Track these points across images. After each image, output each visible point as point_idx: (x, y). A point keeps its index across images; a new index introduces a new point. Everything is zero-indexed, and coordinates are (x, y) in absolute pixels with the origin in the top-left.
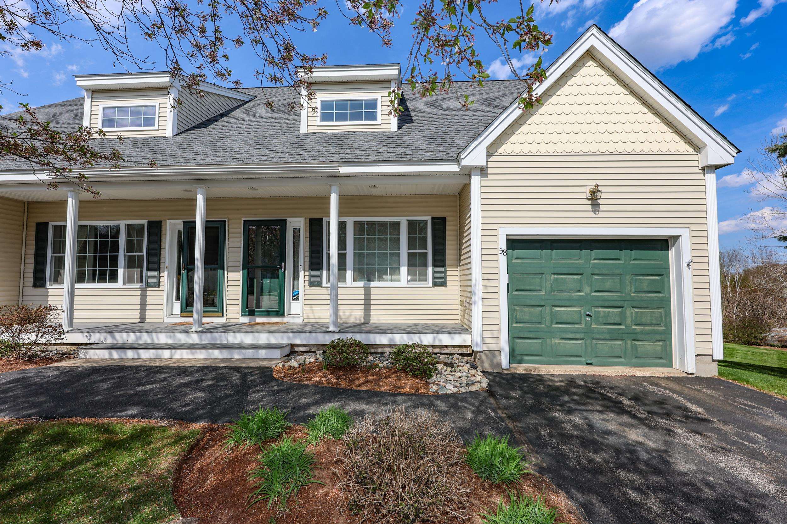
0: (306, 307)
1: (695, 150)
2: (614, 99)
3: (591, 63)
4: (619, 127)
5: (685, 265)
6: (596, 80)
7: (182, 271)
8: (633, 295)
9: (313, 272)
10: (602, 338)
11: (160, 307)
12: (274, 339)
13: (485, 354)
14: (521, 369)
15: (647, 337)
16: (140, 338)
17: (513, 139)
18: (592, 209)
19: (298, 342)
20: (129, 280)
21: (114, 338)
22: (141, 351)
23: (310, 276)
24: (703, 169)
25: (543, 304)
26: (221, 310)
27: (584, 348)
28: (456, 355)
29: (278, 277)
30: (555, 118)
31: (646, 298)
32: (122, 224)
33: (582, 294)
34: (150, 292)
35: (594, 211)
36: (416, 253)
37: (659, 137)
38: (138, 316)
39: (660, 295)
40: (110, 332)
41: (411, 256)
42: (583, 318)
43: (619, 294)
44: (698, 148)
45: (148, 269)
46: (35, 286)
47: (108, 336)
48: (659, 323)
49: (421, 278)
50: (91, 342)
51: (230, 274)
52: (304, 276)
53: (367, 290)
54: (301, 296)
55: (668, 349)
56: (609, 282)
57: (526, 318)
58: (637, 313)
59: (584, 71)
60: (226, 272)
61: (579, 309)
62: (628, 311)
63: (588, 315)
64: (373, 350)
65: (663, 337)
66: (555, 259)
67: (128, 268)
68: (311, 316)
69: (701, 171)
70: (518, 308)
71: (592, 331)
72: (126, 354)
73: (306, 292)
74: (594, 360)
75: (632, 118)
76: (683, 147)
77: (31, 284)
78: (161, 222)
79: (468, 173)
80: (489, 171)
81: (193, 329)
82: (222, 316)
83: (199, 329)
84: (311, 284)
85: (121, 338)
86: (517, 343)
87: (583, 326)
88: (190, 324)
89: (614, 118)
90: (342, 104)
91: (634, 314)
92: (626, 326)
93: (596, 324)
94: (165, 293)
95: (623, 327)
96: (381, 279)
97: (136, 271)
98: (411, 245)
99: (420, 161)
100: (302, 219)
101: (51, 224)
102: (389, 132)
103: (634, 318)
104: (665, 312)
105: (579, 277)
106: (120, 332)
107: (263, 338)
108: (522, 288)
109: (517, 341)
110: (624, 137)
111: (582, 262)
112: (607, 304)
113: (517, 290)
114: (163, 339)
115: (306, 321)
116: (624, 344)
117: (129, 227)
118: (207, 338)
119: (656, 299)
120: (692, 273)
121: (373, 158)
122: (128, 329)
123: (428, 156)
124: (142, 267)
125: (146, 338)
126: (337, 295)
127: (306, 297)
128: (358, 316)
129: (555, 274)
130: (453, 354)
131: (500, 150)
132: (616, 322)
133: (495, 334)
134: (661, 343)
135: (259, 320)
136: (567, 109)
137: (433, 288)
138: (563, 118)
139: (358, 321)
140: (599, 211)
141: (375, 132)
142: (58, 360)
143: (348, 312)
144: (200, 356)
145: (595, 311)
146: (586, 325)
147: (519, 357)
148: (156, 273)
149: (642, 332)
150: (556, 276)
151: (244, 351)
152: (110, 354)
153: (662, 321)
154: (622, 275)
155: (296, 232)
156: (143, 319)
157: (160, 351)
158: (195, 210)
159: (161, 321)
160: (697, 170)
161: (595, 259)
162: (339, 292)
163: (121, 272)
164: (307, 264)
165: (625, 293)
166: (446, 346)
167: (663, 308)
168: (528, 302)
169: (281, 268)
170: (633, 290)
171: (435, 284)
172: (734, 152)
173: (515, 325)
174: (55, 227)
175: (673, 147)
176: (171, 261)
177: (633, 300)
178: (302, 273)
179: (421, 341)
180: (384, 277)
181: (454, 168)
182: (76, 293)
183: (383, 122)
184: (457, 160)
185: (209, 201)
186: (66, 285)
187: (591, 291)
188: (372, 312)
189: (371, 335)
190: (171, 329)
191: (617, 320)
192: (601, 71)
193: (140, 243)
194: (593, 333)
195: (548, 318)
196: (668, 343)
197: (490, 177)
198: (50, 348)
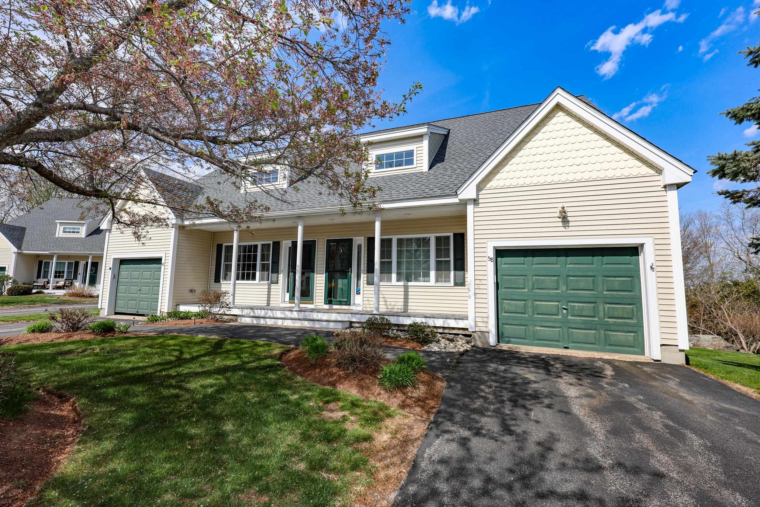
0: (365, 299)
1: (657, 172)
2: (581, 138)
3: (560, 113)
4: (585, 160)
5: (648, 268)
6: (565, 126)
7: (291, 274)
8: (605, 293)
9: (369, 274)
10: (578, 327)
11: (278, 296)
12: (340, 317)
13: (477, 334)
14: (505, 347)
15: (620, 328)
16: (267, 313)
17: (498, 176)
18: (563, 224)
19: (354, 320)
20: (262, 279)
21: (254, 312)
22: (267, 320)
23: (367, 277)
24: (665, 187)
25: (526, 298)
26: (312, 299)
27: (561, 334)
28: (460, 335)
29: (346, 278)
30: (531, 158)
31: (617, 296)
32: (259, 244)
33: (559, 291)
34: (273, 286)
35: (565, 227)
36: (442, 261)
37: (622, 164)
38: (266, 302)
39: (632, 293)
40: (252, 309)
41: (438, 263)
42: (560, 311)
43: (592, 292)
44: (659, 171)
45: (272, 273)
46: (215, 282)
47: (251, 311)
48: (630, 317)
49: (447, 279)
50: (243, 314)
51: (318, 276)
52: (364, 277)
53: (406, 288)
54: (361, 291)
55: (640, 339)
56: (583, 283)
57: (512, 309)
58: (609, 308)
59: (554, 120)
60: (315, 274)
61: (557, 303)
62: (601, 307)
63: (565, 309)
64: (402, 329)
65: (635, 329)
66: (536, 264)
67: (262, 271)
68: (368, 306)
69: (663, 189)
70: (506, 302)
71: (569, 322)
72: (260, 321)
73: (365, 289)
74: (570, 345)
75: (597, 151)
76: (645, 170)
77: (214, 281)
78: (279, 242)
79: (464, 203)
80: (480, 201)
81: (295, 309)
82: (313, 304)
83: (298, 309)
84: (368, 283)
85: (258, 313)
86: (505, 328)
87: (560, 317)
88: (294, 308)
89: (581, 153)
90: (390, 156)
91: (606, 309)
92: (599, 319)
93: (572, 316)
94: (281, 287)
95: (596, 319)
96: (416, 280)
97: (266, 273)
98: (438, 255)
99: (432, 197)
100: (363, 238)
101: (224, 245)
102: (422, 172)
103: (606, 312)
104: (637, 307)
105: (556, 278)
106: (257, 309)
107: (334, 317)
108: (509, 286)
109: (505, 326)
110: (590, 167)
111: (559, 266)
112: (581, 300)
113: (505, 288)
114: (279, 314)
115: (364, 309)
116: (598, 333)
117: (263, 245)
118: (302, 315)
119: (627, 296)
120: (656, 274)
121: (401, 197)
122: (261, 308)
123: (439, 192)
124: (268, 270)
125: (270, 313)
126: (379, 291)
127: (365, 292)
128: (400, 307)
129: (536, 276)
130: (458, 335)
131: (488, 186)
132: (589, 315)
133: (485, 320)
134: (633, 334)
135: (335, 307)
136: (541, 150)
137: (455, 288)
138: (538, 158)
139: (400, 311)
140: (568, 226)
141: (412, 173)
142: (228, 322)
143: (392, 303)
144: (297, 324)
145: (571, 306)
146: (563, 316)
147: (507, 339)
148: (276, 275)
149: (614, 324)
150: (536, 277)
151: (321, 322)
152: (253, 320)
153: (633, 315)
154: (595, 276)
155: (359, 247)
156: (268, 304)
157: (277, 320)
158: (297, 234)
159: (278, 305)
160: (659, 188)
161: (570, 264)
162: (381, 289)
163: (258, 274)
164: (366, 269)
165: (597, 291)
166: (453, 328)
167: (634, 304)
168: (514, 297)
169: (349, 272)
170: (605, 289)
171: (456, 284)
172: (691, 172)
173: (503, 314)
174: (226, 247)
175: (634, 172)
176: (284, 267)
177: (605, 297)
178: (362, 275)
179: (435, 324)
180: (419, 278)
181: (455, 200)
182: (236, 287)
183: (418, 165)
184: (456, 195)
185: (305, 228)
186: (232, 282)
187: (567, 290)
188: (409, 304)
189: (401, 318)
190: (283, 309)
191: (591, 313)
192: (568, 119)
193: (268, 255)
194: (570, 323)
195: (530, 310)
196: (640, 334)
197: (481, 205)
198: (224, 317)
